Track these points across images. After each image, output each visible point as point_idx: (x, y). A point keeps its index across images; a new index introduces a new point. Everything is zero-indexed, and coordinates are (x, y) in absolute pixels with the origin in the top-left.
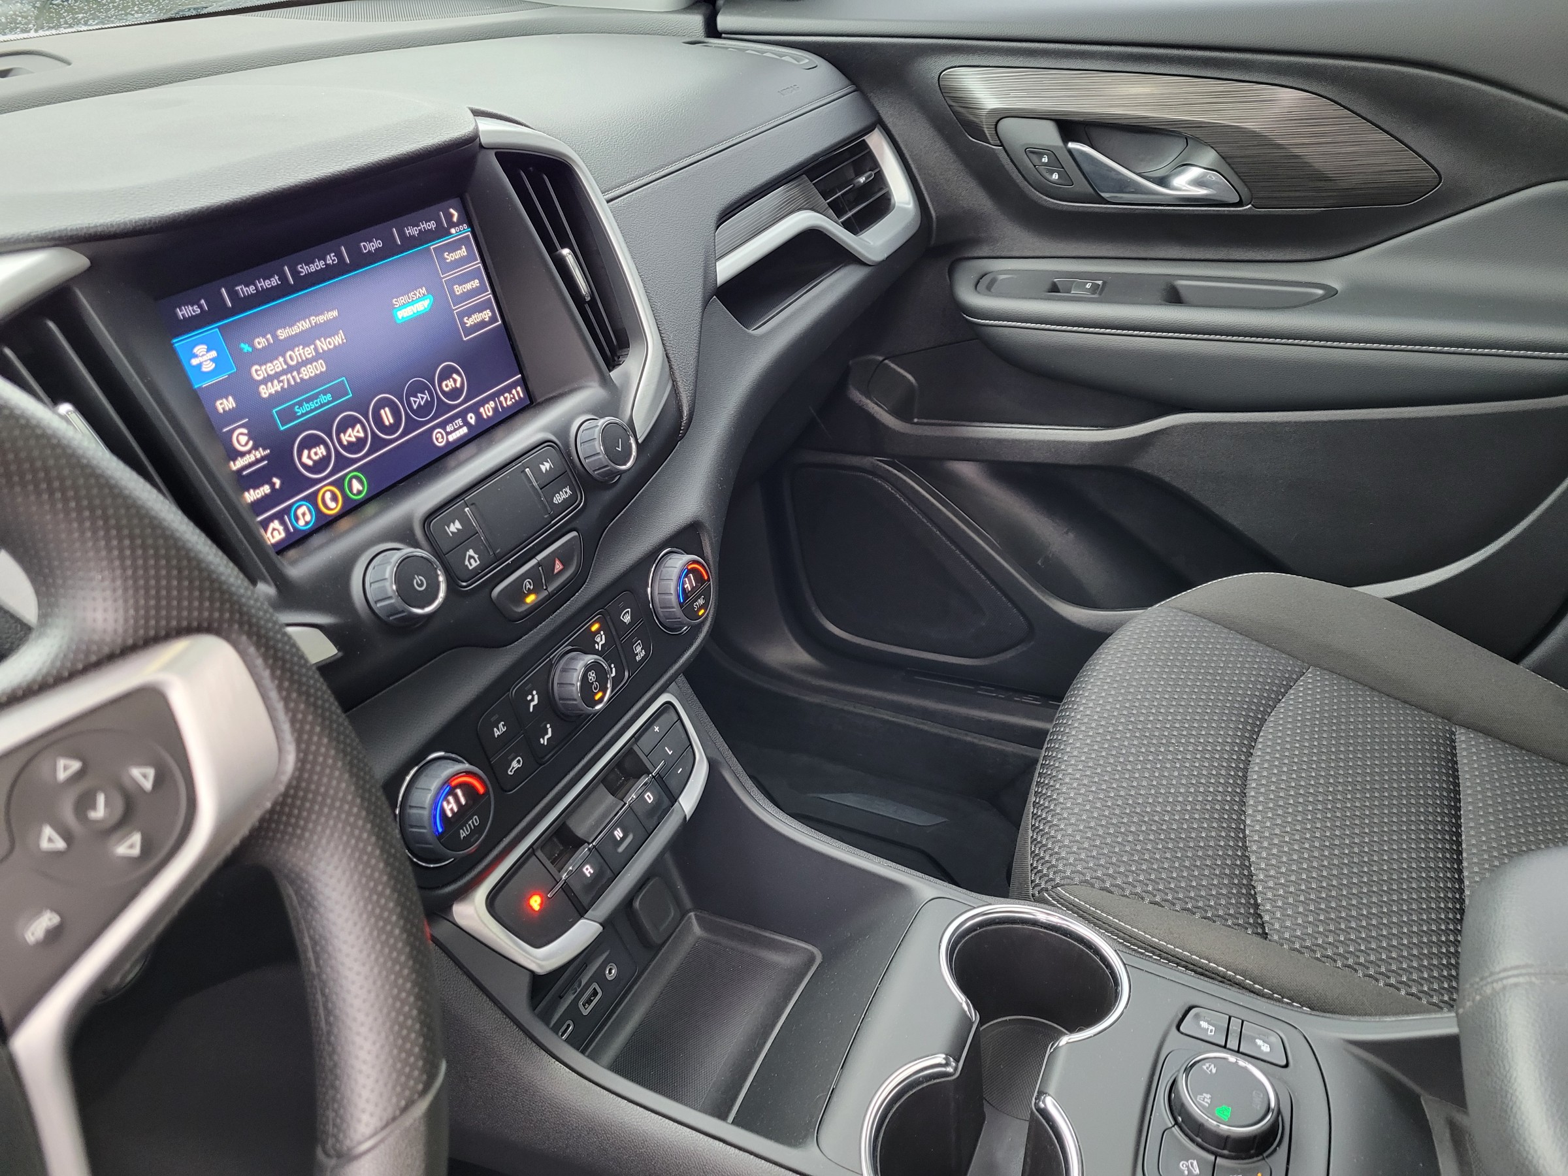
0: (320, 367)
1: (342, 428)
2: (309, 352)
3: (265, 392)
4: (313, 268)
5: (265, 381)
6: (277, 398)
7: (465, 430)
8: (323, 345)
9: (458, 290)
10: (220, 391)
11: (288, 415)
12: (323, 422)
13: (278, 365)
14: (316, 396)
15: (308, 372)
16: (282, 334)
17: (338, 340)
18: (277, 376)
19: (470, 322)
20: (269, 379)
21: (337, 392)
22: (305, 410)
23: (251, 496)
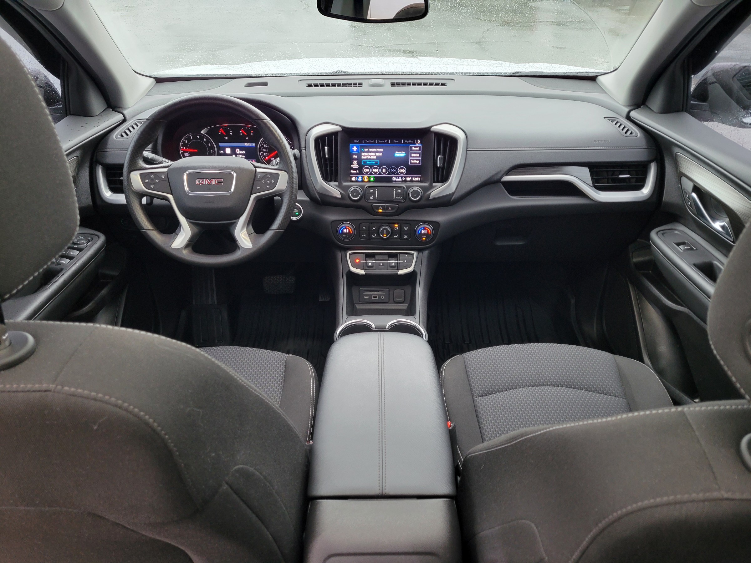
0: (375, 157)
1: (374, 168)
2: (374, 154)
3: (363, 157)
4: (382, 141)
5: (363, 156)
6: (364, 159)
7: (401, 180)
8: (378, 154)
9: (413, 155)
10: (355, 154)
11: (365, 162)
12: (371, 166)
13: (367, 154)
14: (372, 162)
15: (372, 157)
16: (370, 150)
17: (381, 154)
18: (366, 156)
19: (412, 161)
20: (365, 156)
21: (376, 163)
22: (368, 163)
23: (352, 171)
